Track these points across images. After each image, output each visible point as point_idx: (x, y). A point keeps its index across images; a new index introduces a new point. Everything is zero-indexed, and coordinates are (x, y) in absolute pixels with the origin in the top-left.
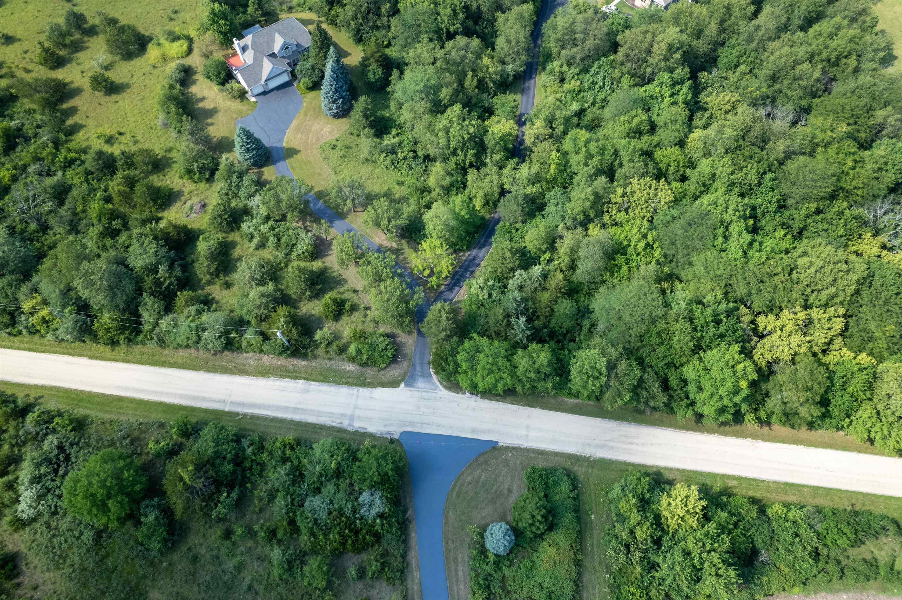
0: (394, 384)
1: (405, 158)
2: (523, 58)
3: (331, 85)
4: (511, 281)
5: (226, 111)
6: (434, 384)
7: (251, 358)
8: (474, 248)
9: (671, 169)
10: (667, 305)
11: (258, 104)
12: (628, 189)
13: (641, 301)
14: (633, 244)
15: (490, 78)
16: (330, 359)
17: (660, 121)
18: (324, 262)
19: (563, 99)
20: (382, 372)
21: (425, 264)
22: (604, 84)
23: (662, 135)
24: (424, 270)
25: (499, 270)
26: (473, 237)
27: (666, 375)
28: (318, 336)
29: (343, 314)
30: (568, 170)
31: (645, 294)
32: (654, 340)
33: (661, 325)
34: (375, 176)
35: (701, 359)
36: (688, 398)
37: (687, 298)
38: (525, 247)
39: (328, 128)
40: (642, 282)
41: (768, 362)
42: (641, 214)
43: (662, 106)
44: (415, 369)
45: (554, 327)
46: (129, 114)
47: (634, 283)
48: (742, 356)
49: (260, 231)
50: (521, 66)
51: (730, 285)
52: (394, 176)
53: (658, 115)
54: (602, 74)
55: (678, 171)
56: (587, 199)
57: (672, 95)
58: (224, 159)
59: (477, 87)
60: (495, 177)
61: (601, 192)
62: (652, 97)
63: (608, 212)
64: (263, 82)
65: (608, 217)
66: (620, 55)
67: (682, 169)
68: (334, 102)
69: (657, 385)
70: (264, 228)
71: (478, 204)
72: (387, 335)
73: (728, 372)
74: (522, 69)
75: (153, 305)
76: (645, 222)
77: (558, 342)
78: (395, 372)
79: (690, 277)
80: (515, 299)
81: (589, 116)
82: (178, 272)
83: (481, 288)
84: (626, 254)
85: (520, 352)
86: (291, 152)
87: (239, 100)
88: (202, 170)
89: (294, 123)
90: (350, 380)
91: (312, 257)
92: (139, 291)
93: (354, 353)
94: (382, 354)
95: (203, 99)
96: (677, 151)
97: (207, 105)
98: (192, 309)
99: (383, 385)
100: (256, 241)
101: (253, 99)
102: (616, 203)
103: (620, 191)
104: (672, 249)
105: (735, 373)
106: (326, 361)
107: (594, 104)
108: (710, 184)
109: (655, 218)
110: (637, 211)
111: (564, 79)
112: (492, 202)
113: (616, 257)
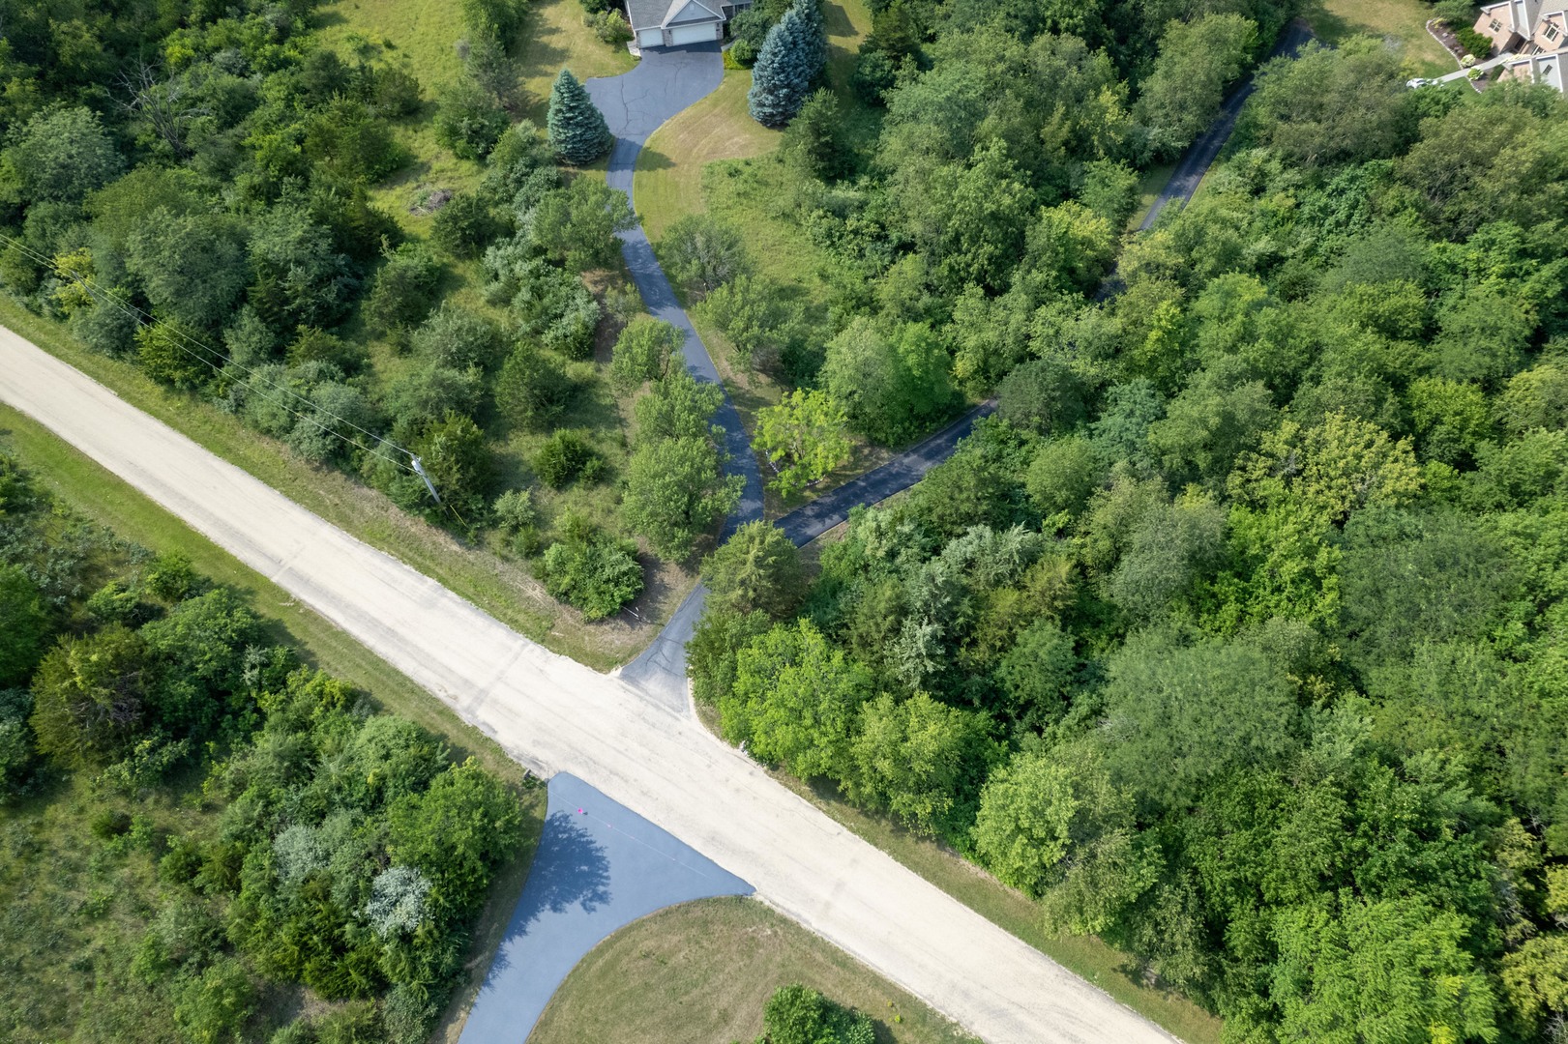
0: (600, 662)
1: (856, 232)
2: (1189, 118)
4: (953, 543)
7: (371, 500)
9: (1441, 430)
10: (1302, 735)
11: (641, 64)
12: (1311, 433)
13: (1235, 697)
14: (1273, 557)
15: (1102, 137)
16: (505, 559)
17: (1449, 319)
18: (599, 370)
19: (1245, 223)
20: (591, 628)
21: (780, 437)
22: (1350, 217)
23: (1446, 351)
24: (774, 449)
25: (939, 510)
27: (1228, 908)
28: (501, 505)
29: (577, 480)
30: (1188, 355)
31: (1253, 684)
32: (1232, 808)
33: (1267, 781)
34: (786, 248)
35: (1335, 910)
36: (1264, 993)
37: (1362, 737)
38: (1023, 485)
39: (743, 138)
40: (1256, 654)
41: (1544, 1006)
42: (1321, 499)
43: (1473, 292)
44: (659, 649)
45: (1003, 680)
46: (422, 20)
47: (1237, 648)
48: (1467, 955)
49: (512, 270)
50: (1178, 139)
51: (1502, 753)
53: (1454, 308)
54: (1351, 194)
55: (1456, 441)
56: (1203, 422)
57: (1508, 275)
61: (1242, 416)
62: (1452, 268)
63: (1243, 469)
64: (663, 26)
65: (1238, 481)
66: (1411, 162)
67: (1469, 439)
68: (771, 92)
69: (1188, 924)
71: (963, 366)
72: (639, 558)
73: (1404, 983)
74: (1179, 144)
75: (251, 334)
76: (1323, 519)
77: (1002, 717)
78: (616, 637)
79: (1389, 689)
80: (932, 578)
81: (1289, 271)
82: (330, 294)
83: (880, 534)
84: (1248, 580)
85: (885, 700)
87: (612, 48)
89: (687, 112)
90: (521, 618)
91: (578, 350)
93: (550, 565)
94: (603, 587)
96: (1475, 396)
99: (579, 655)
101: (638, 53)
102: (1271, 455)
103: (1288, 428)
104: (1369, 605)
105: (1426, 993)
106: (498, 561)
107: (1310, 252)
108: (1532, 494)
109: (1352, 520)
110: (1315, 487)
111: (1263, 189)
112: (991, 370)
113: (1220, 574)
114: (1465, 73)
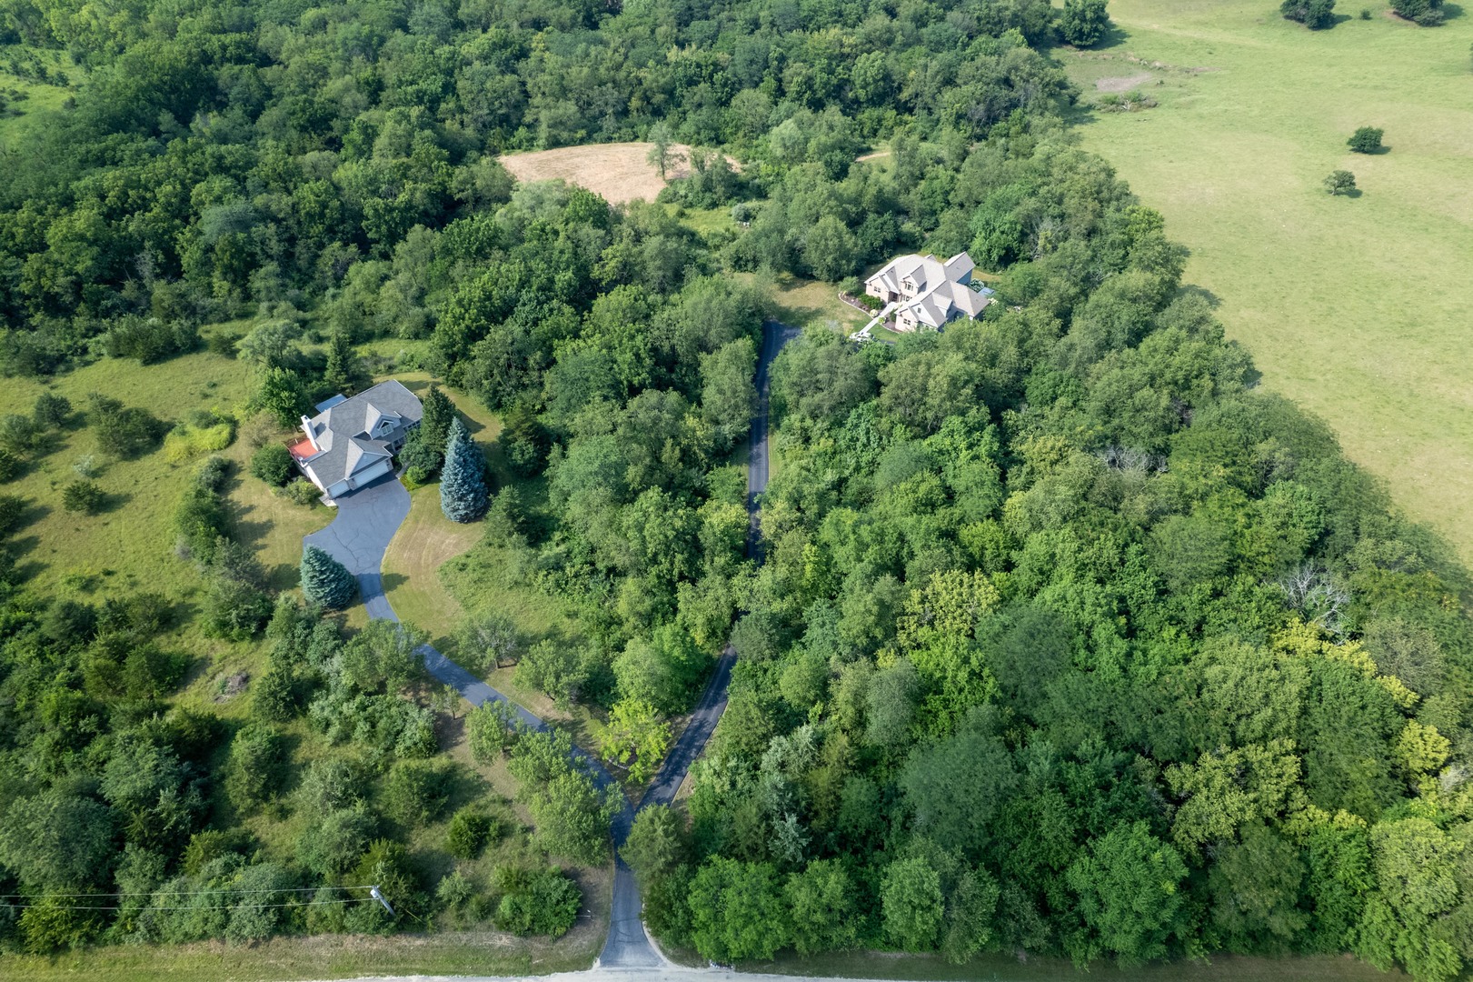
0: (581, 963)
1: (576, 576)
2: (745, 413)
3: (456, 474)
4: (765, 757)
5: (287, 525)
6: (651, 954)
7: (323, 944)
8: (700, 708)
9: (988, 553)
10: (1021, 769)
11: (340, 512)
12: (928, 591)
13: (978, 766)
14: (950, 674)
15: (699, 445)
16: (466, 929)
17: (959, 484)
18: (451, 757)
19: (812, 466)
20: (560, 943)
21: (621, 743)
22: (868, 439)
23: (966, 505)
24: (621, 752)
25: (744, 740)
26: (697, 690)
27: (1041, 887)
28: (444, 889)
29: (487, 843)
30: (833, 571)
31: (983, 755)
32: (1013, 830)
33: (1020, 804)
34: (531, 607)
35: (1090, 853)
36: (1084, 924)
37: (1051, 753)
38: (781, 698)
39: (452, 539)
40: (974, 735)
41: (1199, 844)
42: (955, 627)
43: (958, 463)
44: (617, 931)
45: (845, 827)
46: (125, 542)
47: (962, 736)
48: (1156, 838)
49: (341, 713)
50: (743, 426)
51: (1112, 723)
52: (562, 603)
53: (955, 477)
54: (863, 425)
55: (999, 556)
56: (869, 612)
57: (970, 447)
58: (283, 600)
59: (681, 460)
60: (721, 591)
61: (888, 598)
62: (941, 452)
63: (903, 628)
64: (347, 478)
65: (904, 637)
66: (885, 398)
67: (1005, 552)
68: (460, 499)
69: (1029, 905)
70: (348, 709)
71: (699, 636)
72: (565, 875)
73: (1139, 870)
74: (745, 429)
75: (143, 864)
76: (963, 639)
77: (855, 852)
78: (581, 941)
79: (1048, 719)
80: (775, 787)
81: (853, 488)
82: (194, 798)
83: (718, 774)
84: (942, 692)
85: (794, 878)
86: (393, 581)
87: (308, 507)
88: (244, 621)
89: (398, 536)
90: (503, 965)
91: (430, 750)
92: (119, 841)
93: (508, 913)
94: (558, 909)
95: (251, 509)
96: (990, 525)
97: (256, 517)
98: (217, 864)
99: (562, 967)
100: (333, 731)
101: (332, 504)
102: (913, 613)
103: (916, 595)
104: (1012, 676)
105: (1150, 869)
106: (459, 934)
107: (858, 469)
108: (1050, 570)
109: (977, 630)
110: (947, 623)
111: (809, 438)
112: (720, 631)
113: (927, 697)
114: (876, 321)
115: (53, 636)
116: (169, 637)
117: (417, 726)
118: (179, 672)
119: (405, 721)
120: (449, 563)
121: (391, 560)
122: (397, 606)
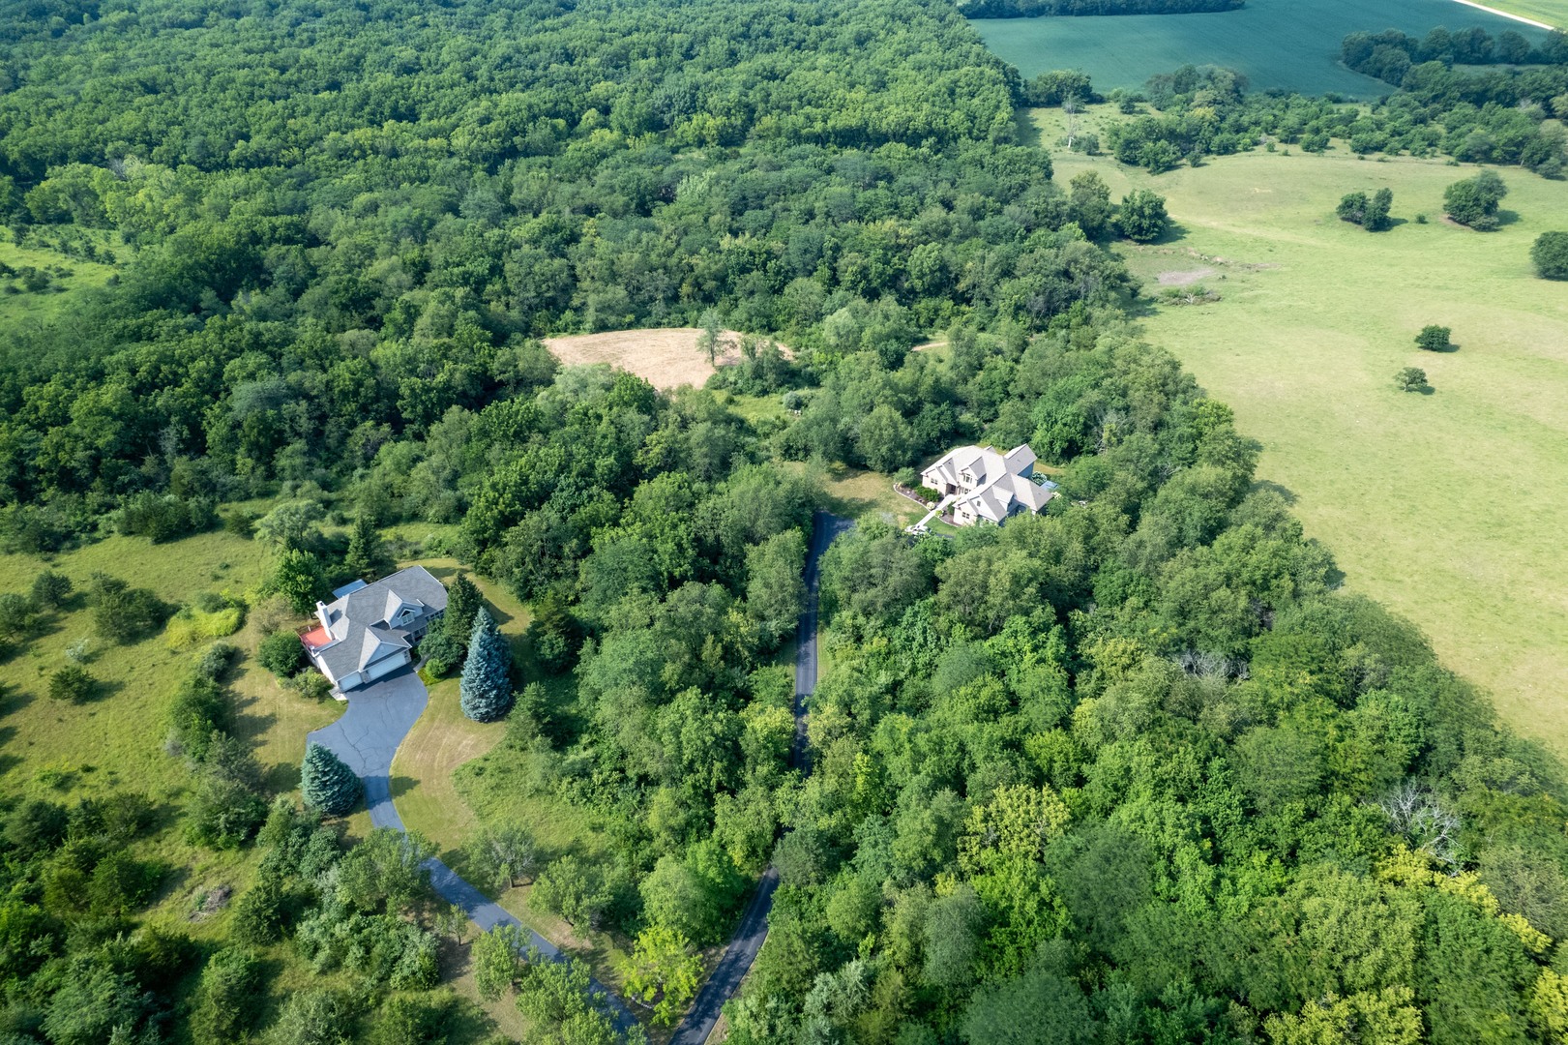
1: (604, 784)
2: (793, 608)
3: (479, 669)
4: (808, 997)
5: (290, 719)
8: (736, 938)
9: (1056, 765)
10: (1099, 1015)
11: (350, 706)
12: (992, 808)
13: (1051, 1012)
14: (1017, 903)
15: (742, 642)
17: (1024, 690)
18: (453, 990)
19: (864, 666)
21: (646, 978)
22: (925, 639)
23: (1031, 712)
24: (645, 988)
25: (786, 977)
26: (733, 917)
30: (887, 783)
31: (1056, 999)
34: (553, 817)
37: (1133, 997)
38: (828, 928)
39: (470, 739)
40: (1045, 975)
42: (1022, 849)
43: (1022, 667)
46: (111, 735)
47: (1031, 975)
49: (332, 935)
50: (791, 622)
51: (1201, 963)
52: (589, 814)
53: (1019, 681)
54: (919, 624)
55: (1069, 769)
56: (927, 830)
57: (1035, 649)
58: (279, 803)
59: (722, 658)
60: (764, 805)
61: (947, 816)
62: (1003, 654)
63: (964, 850)
64: (360, 670)
65: (966, 860)
66: (944, 594)
67: (1075, 765)
68: (481, 696)
70: (341, 930)
71: (737, 855)
74: (793, 626)
76: (1031, 863)
79: (1128, 957)
80: (819, 1033)
81: (908, 692)
82: (152, 1037)
83: (755, 1017)
84: (1008, 925)
86: (401, 785)
87: (316, 700)
88: (233, 827)
89: (412, 734)
91: (430, 981)
95: (254, 700)
96: (1059, 735)
97: (259, 711)
100: (322, 956)
101: (342, 697)
102: (976, 833)
103: (978, 812)
104: (1086, 906)
107: (914, 671)
108: (1125, 786)
109: (1046, 853)
110: (1013, 845)
111: (862, 637)
112: (761, 850)
113: (992, 930)
114: (933, 514)
115: (15, 840)
116: (146, 844)
117: (417, 952)
118: (153, 884)
119: (404, 945)
120: (465, 766)
121: (401, 762)
122: (404, 813)
